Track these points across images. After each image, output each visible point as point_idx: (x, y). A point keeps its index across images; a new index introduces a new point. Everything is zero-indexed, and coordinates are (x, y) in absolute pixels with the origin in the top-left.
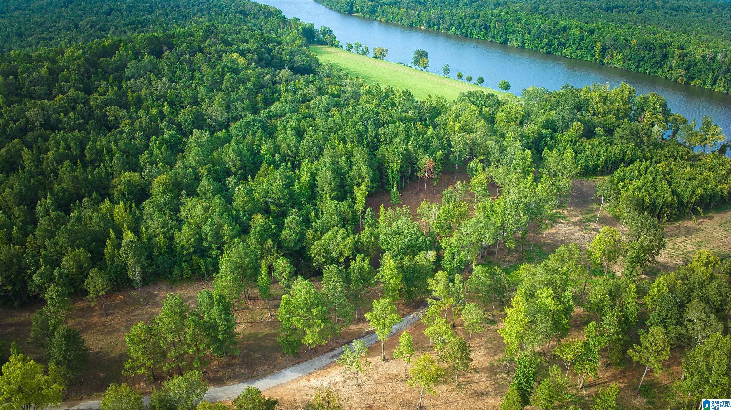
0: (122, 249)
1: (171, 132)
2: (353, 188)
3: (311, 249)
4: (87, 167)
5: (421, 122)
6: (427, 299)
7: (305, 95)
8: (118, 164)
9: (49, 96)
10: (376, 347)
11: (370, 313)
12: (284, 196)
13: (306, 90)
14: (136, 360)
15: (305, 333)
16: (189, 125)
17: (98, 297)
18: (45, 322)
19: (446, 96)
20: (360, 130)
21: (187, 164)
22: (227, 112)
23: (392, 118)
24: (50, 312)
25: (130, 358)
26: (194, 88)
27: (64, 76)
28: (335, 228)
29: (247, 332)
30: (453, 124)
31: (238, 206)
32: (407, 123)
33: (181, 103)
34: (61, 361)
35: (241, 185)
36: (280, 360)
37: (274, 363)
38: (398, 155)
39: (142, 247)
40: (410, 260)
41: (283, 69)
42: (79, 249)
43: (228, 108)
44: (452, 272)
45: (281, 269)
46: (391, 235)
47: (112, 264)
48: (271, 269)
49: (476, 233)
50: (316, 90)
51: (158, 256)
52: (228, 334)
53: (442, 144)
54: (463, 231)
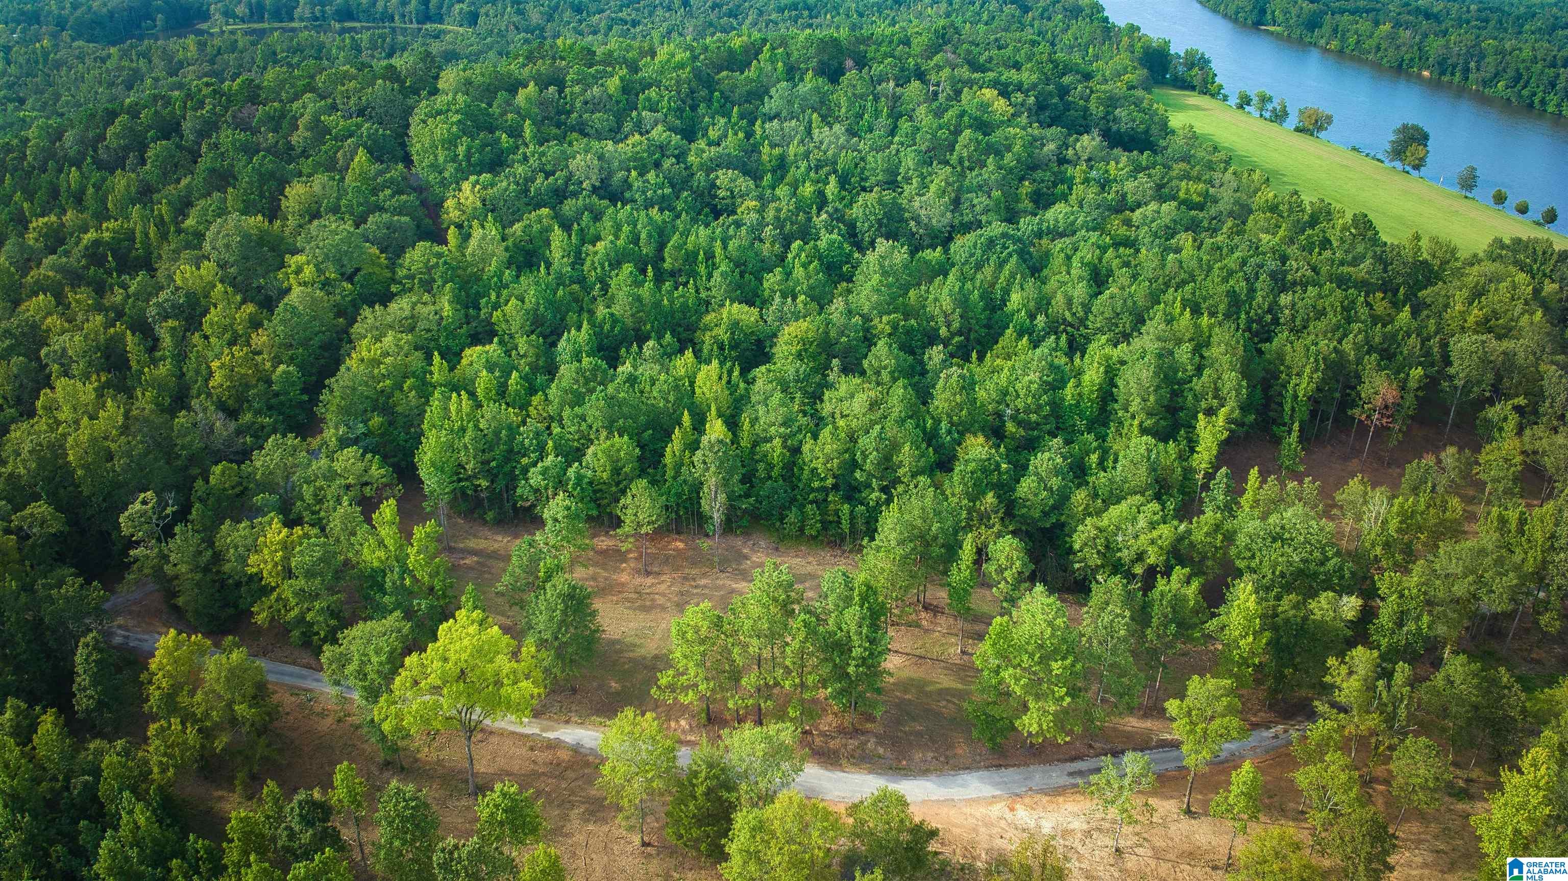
0: (699, 453)
1: (834, 236)
2: (1195, 417)
3: (1076, 531)
4: (663, 282)
5: (1385, 292)
6: (1316, 703)
7: (1124, 196)
8: (721, 286)
9: (616, 133)
10: (1175, 778)
11: (1178, 702)
12: (1040, 407)
13: (1130, 186)
14: (683, 674)
15: (1025, 708)
16: (871, 227)
17: (637, 536)
18: (535, 561)
19: (1457, 241)
20: (1237, 289)
21: (853, 306)
22: (953, 211)
23: (1318, 274)
24: (547, 544)
25: (671, 666)
26: (894, 152)
27: (649, 99)
28: (1138, 497)
29: (906, 674)
30: (1462, 309)
31: (940, 410)
32: (1350, 291)
33: (862, 179)
34: (546, 640)
35: (955, 368)
36: (962, 750)
37: (948, 753)
38: (1316, 360)
39: (737, 455)
40: (1296, 606)
41: (1088, 132)
42: (621, 435)
43: (956, 203)
44: (1391, 656)
45: (1003, 561)
46: (1264, 539)
47: (675, 478)
48: (981, 556)
49: (1471, 578)
50: (1151, 188)
51: (763, 481)
52: (869, 668)
53: (1428, 352)
54: (1437, 567)
